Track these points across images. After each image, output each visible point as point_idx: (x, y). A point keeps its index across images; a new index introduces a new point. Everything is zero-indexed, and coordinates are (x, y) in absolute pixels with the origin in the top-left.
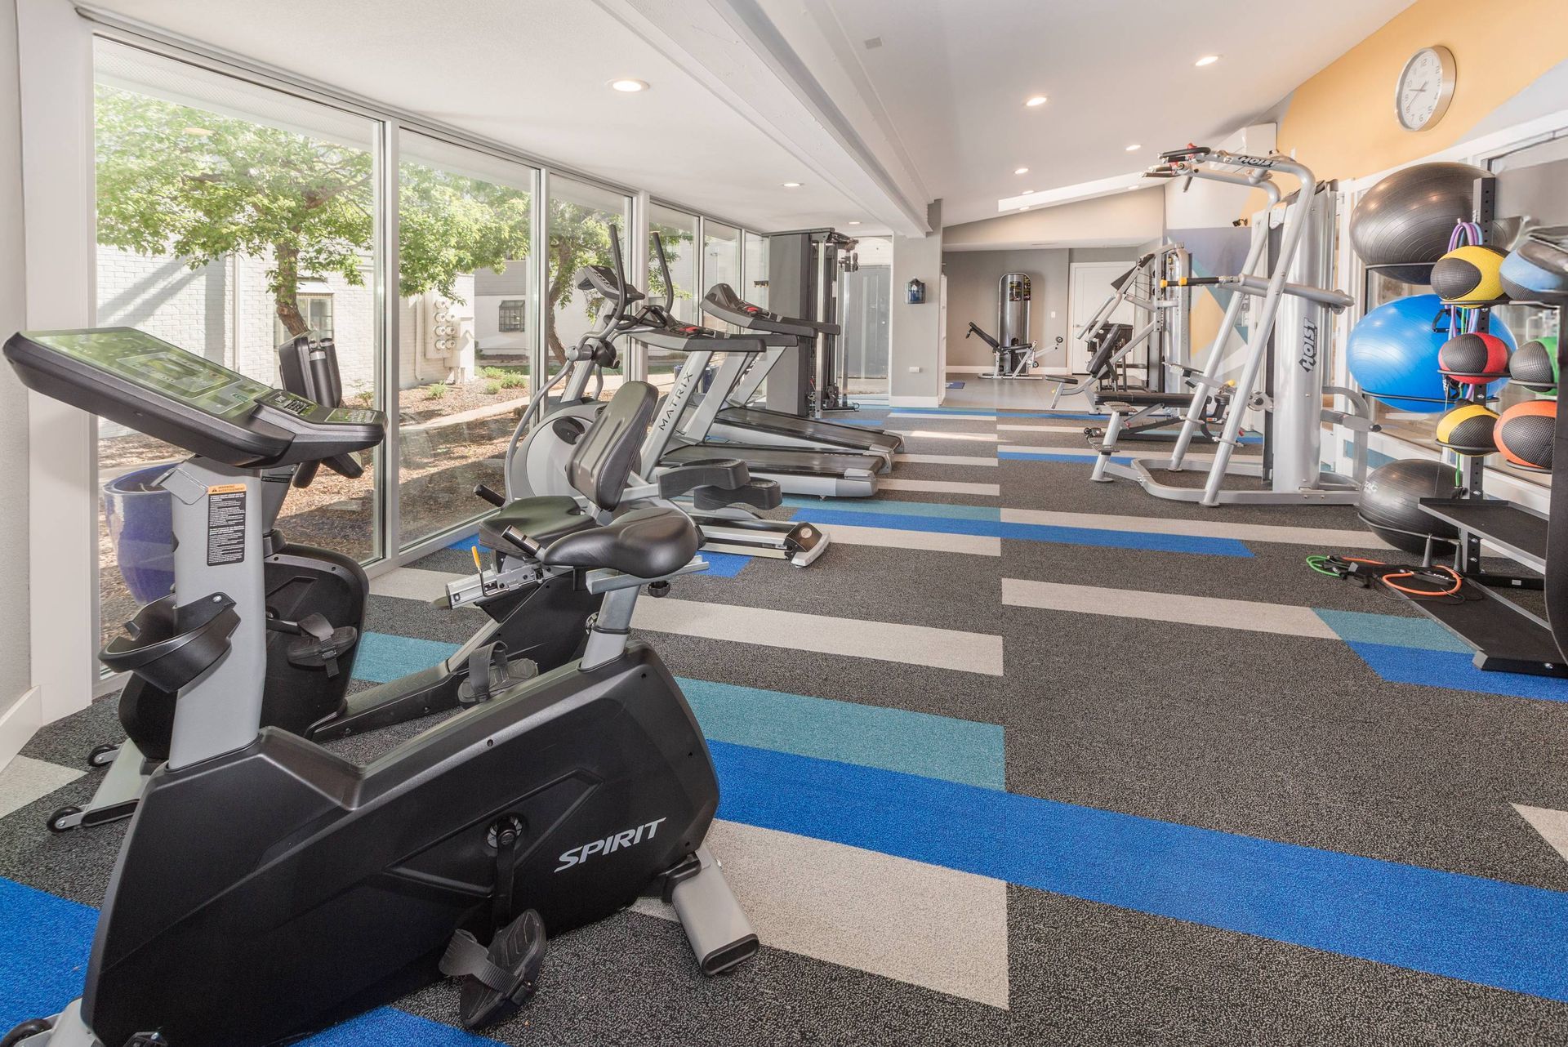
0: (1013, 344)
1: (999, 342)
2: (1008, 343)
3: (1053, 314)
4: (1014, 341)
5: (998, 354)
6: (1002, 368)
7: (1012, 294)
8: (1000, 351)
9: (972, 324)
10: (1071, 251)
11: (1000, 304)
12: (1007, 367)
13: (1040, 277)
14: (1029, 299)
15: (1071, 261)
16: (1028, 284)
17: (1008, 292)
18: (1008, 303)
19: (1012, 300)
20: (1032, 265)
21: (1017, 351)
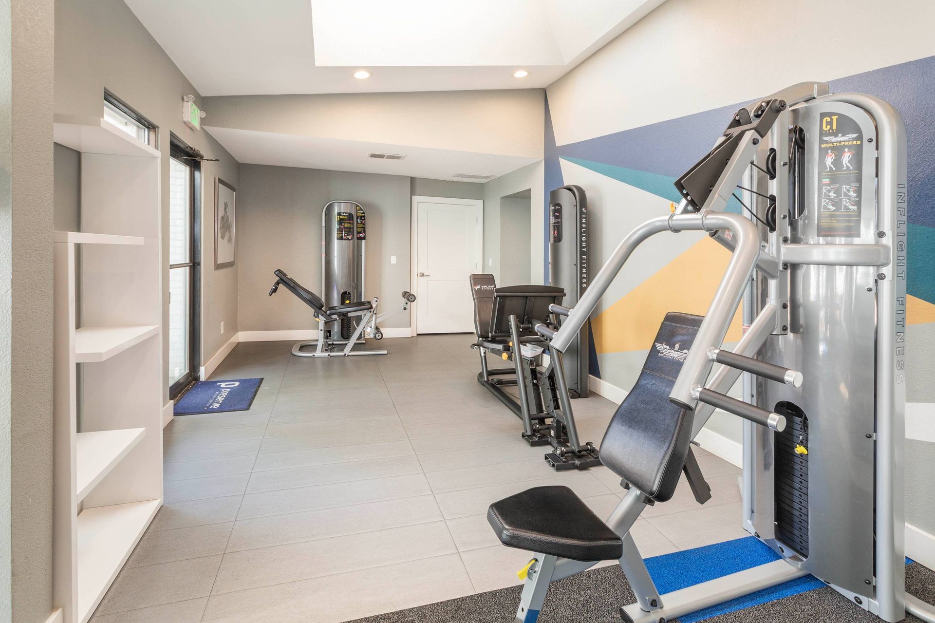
0: (343, 302)
1: (323, 300)
2: (336, 301)
3: (393, 260)
4: (344, 296)
5: (322, 320)
6: (328, 333)
7: (340, 230)
8: (324, 314)
9: (279, 272)
10: (413, 180)
11: (323, 243)
12: (336, 338)
13: (378, 212)
14: (364, 238)
15: (413, 193)
16: (363, 218)
17: (335, 226)
18: (336, 244)
19: (341, 238)
20: (368, 194)
21: (350, 315)
